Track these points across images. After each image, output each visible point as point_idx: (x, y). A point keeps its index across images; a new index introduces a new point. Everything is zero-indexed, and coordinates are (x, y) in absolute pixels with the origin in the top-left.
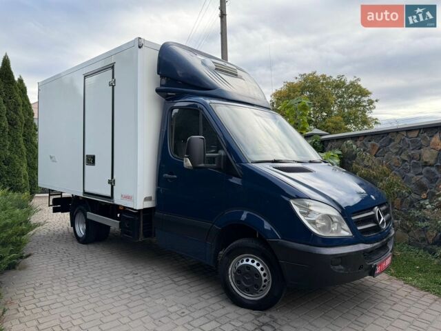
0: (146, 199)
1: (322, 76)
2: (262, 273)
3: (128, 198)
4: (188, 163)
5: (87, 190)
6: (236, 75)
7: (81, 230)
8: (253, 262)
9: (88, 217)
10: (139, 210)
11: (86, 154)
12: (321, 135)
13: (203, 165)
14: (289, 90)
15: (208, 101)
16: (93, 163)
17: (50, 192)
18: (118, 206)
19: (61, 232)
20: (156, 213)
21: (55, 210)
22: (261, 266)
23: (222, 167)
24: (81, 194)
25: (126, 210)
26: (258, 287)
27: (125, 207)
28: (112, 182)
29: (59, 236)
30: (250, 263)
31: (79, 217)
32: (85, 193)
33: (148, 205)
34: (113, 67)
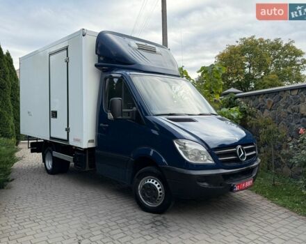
0: (89, 141)
1: (259, 39)
2: (158, 188)
3: (78, 140)
4: (110, 116)
5: (52, 136)
6: (154, 52)
7: (49, 164)
8: (153, 181)
9: (54, 155)
10: (85, 149)
11: (51, 110)
12: (236, 93)
13: (120, 117)
14: (231, 52)
15: (128, 73)
16: (56, 117)
17: (29, 138)
18: (72, 146)
19: (37, 167)
20: (96, 151)
21: (32, 151)
22: (158, 184)
23: (135, 119)
24: (48, 139)
25: (77, 149)
26: (156, 198)
27: (76, 147)
28: (68, 130)
29: (35, 169)
30: (151, 182)
31: (48, 156)
32: (51, 138)
33: (91, 145)
34: (67, 49)
